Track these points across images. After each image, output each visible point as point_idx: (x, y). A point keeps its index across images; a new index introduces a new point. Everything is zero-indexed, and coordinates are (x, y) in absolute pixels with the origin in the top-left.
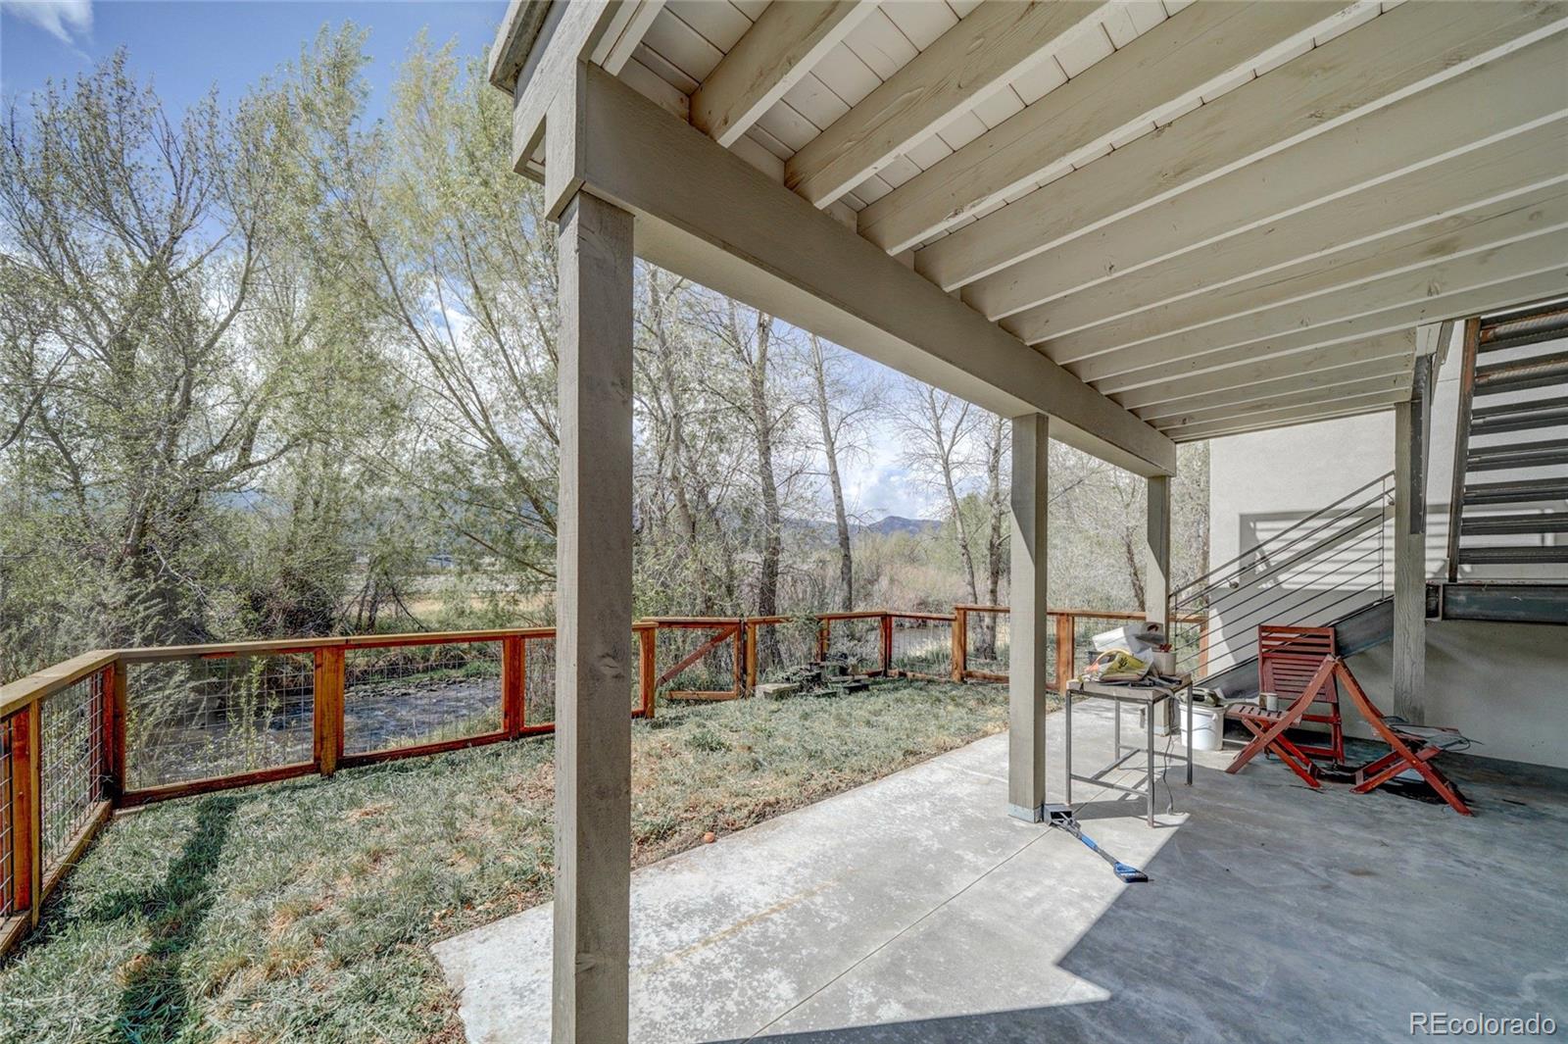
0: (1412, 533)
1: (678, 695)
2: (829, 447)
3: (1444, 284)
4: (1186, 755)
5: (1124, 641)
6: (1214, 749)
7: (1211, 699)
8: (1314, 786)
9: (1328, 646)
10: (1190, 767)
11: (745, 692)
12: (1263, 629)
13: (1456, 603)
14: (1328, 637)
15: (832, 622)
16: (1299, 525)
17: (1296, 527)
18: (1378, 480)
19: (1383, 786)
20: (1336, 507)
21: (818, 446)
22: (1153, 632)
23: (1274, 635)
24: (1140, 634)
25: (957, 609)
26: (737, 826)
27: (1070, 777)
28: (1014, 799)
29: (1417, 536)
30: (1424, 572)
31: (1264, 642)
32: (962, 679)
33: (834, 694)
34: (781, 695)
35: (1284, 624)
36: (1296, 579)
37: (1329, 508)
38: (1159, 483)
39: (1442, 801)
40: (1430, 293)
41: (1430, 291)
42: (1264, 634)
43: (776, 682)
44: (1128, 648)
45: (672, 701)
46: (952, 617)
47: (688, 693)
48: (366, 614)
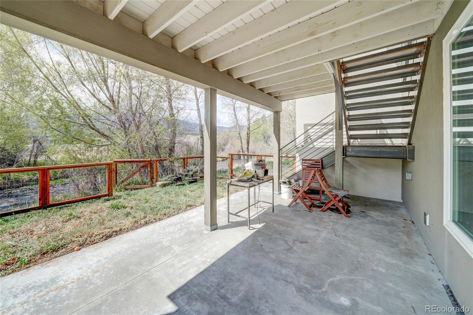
0: (339, 130)
1: (128, 187)
2: (197, 101)
3: (322, 48)
4: (272, 203)
5: (251, 166)
6: (290, 199)
7: (288, 183)
8: (310, 210)
9: (320, 165)
10: (273, 206)
11: (152, 185)
12: (303, 160)
13: (349, 151)
14: (320, 162)
15: (189, 159)
16: (312, 128)
17: (311, 128)
18: (332, 114)
19: (329, 209)
20: (320, 123)
21: (194, 101)
22: (261, 162)
23: (307, 162)
24: (255, 163)
25: (229, 154)
26: (95, 242)
27: (229, 213)
28: (206, 223)
29: (340, 131)
30: (343, 142)
31: (303, 164)
32: (231, 177)
33: (184, 185)
34: (164, 185)
35: (309, 158)
36: (319, 144)
37: (320, 122)
38: (277, 114)
39: (341, 213)
40: (319, 51)
41: (319, 50)
42: (304, 162)
43: (163, 181)
44: (252, 168)
45: (126, 189)
46: (228, 157)
47: (132, 186)
48: (32, 160)
